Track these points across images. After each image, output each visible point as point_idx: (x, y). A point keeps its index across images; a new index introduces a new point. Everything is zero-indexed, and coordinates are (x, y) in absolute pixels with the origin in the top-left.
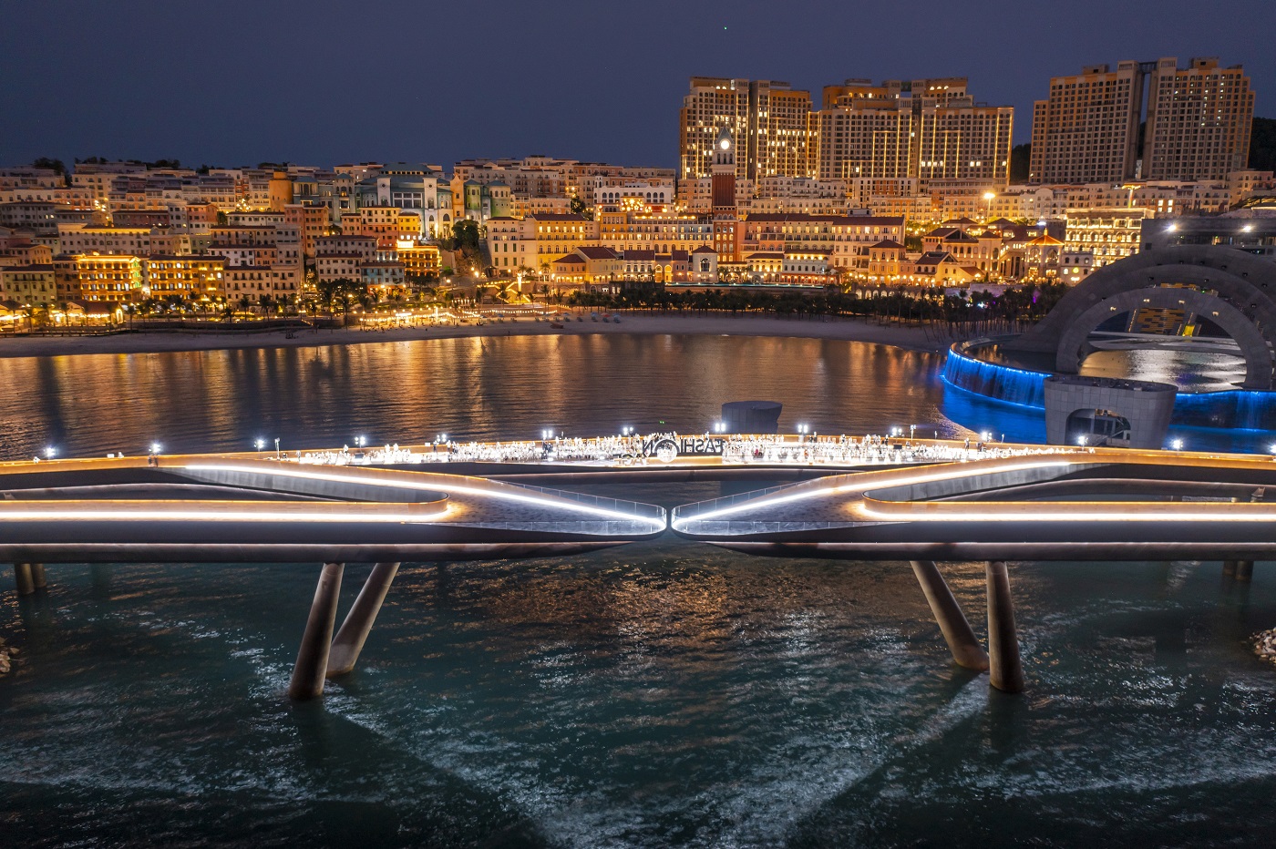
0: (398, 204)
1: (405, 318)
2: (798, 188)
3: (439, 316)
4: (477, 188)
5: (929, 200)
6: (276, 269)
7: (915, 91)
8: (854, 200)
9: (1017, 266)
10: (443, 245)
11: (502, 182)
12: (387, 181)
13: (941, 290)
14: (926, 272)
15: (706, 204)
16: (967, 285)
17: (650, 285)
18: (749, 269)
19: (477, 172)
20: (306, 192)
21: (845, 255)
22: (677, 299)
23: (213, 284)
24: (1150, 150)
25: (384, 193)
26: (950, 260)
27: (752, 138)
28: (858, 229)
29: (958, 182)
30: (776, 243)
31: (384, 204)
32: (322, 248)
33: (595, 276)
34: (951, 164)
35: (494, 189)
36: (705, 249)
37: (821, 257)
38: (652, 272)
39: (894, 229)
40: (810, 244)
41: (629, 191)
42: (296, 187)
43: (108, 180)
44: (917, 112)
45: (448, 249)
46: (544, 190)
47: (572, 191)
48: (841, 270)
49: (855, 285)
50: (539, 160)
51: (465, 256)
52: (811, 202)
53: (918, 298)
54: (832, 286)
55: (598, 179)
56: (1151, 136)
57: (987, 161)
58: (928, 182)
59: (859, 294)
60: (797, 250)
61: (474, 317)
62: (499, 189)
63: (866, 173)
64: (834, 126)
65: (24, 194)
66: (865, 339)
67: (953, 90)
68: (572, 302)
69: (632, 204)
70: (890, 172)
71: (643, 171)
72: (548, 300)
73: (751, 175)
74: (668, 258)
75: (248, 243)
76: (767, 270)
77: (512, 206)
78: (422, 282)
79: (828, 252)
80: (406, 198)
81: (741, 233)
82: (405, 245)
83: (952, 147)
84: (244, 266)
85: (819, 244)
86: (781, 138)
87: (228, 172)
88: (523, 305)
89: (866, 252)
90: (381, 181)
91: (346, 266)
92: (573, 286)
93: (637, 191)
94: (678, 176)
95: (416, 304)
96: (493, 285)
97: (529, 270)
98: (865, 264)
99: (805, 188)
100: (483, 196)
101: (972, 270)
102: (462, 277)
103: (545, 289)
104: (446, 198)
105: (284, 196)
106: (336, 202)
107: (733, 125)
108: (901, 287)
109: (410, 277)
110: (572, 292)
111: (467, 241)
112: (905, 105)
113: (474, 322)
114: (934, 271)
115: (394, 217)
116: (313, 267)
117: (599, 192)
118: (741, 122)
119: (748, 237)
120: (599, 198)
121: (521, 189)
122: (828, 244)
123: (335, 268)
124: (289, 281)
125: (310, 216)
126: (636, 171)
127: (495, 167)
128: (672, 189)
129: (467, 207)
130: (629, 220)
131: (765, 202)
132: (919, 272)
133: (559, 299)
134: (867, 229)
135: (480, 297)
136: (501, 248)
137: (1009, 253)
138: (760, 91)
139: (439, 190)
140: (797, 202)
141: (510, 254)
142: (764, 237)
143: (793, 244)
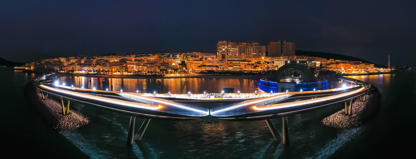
0: (173, 58)
1: (172, 75)
2: (235, 57)
3: (178, 75)
4: (185, 56)
5: (254, 59)
6: (154, 67)
7: (251, 43)
8: (243, 58)
9: (268, 68)
10: (180, 64)
11: (189, 55)
12: (172, 55)
13: (257, 71)
14: (255, 69)
15: (221, 59)
16: (261, 70)
17: (212, 70)
18: (228, 68)
19: (185, 54)
20: (160, 57)
21: (242, 66)
22: (216, 73)
23: (145, 69)
24: (283, 53)
25: (171, 57)
26: (258, 67)
27: (228, 50)
28: (244, 62)
29: (258, 56)
30: (232, 64)
31: (171, 58)
32: (161, 64)
33: (203, 69)
34: (257, 54)
35: (188, 56)
36: (221, 65)
37: (239, 66)
38: (212, 69)
39: (250, 62)
40: (237, 65)
41: (209, 57)
42: (159, 56)
43: (134, 56)
44: (252, 46)
45: (180, 65)
46: (196, 57)
47: (200, 57)
48: (242, 68)
49: (244, 71)
50: (195, 52)
51: (183, 66)
52: (237, 59)
53: (254, 72)
54: (241, 71)
55: (204, 55)
56: (283, 51)
57: (262, 53)
58: (254, 56)
59: (245, 72)
60: (235, 65)
61: (183, 75)
62: (189, 56)
63: (245, 55)
64: (240, 48)
65: (124, 58)
66: (246, 79)
67: (257, 44)
68: (199, 73)
69: (209, 59)
70: (248, 55)
71: (211, 54)
72: (195, 73)
73: (228, 55)
74: (215, 67)
75: (151, 64)
76: (230, 68)
77: (191, 59)
78: (176, 70)
79: (240, 66)
80: (174, 57)
81: (226, 63)
82: (173, 64)
83: (257, 51)
84: (149, 67)
85: (238, 65)
86: (232, 49)
87: (150, 54)
88: (191, 74)
89: (246, 66)
90: (171, 55)
91: (164, 67)
92: (200, 71)
93: (210, 57)
94: (217, 55)
95: (174, 73)
96: (187, 70)
97: (193, 68)
98: (246, 68)
99: (236, 57)
100: (186, 57)
101: (262, 68)
102: (182, 69)
103: (195, 71)
104: (180, 57)
105: (157, 57)
106: (164, 58)
107: (225, 47)
108: (251, 71)
109: (174, 69)
110: (199, 72)
111: (183, 64)
112: (250, 45)
113: (183, 76)
114: (256, 68)
115: (172, 60)
116: (160, 67)
117: (204, 57)
118: (226, 47)
119: (227, 64)
120: (204, 58)
121: (192, 56)
122: (240, 65)
123: (162, 67)
124: (155, 69)
125: (160, 60)
126: (210, 54)
127: (188, 53)
128: (216, 57)
129: (184, 59)
130: (209, 61)
131: (230, 59)
132: (254, 69)
133: (197, 73)
134: (246, 62)
135: (184, 72)
136: (188, 65)
137: (267, 66)
138: (229, 43)
139: (179, 56)
140: (235, 59)
141: (190, 66)
142: (230, 64)
143: (234, 65)
